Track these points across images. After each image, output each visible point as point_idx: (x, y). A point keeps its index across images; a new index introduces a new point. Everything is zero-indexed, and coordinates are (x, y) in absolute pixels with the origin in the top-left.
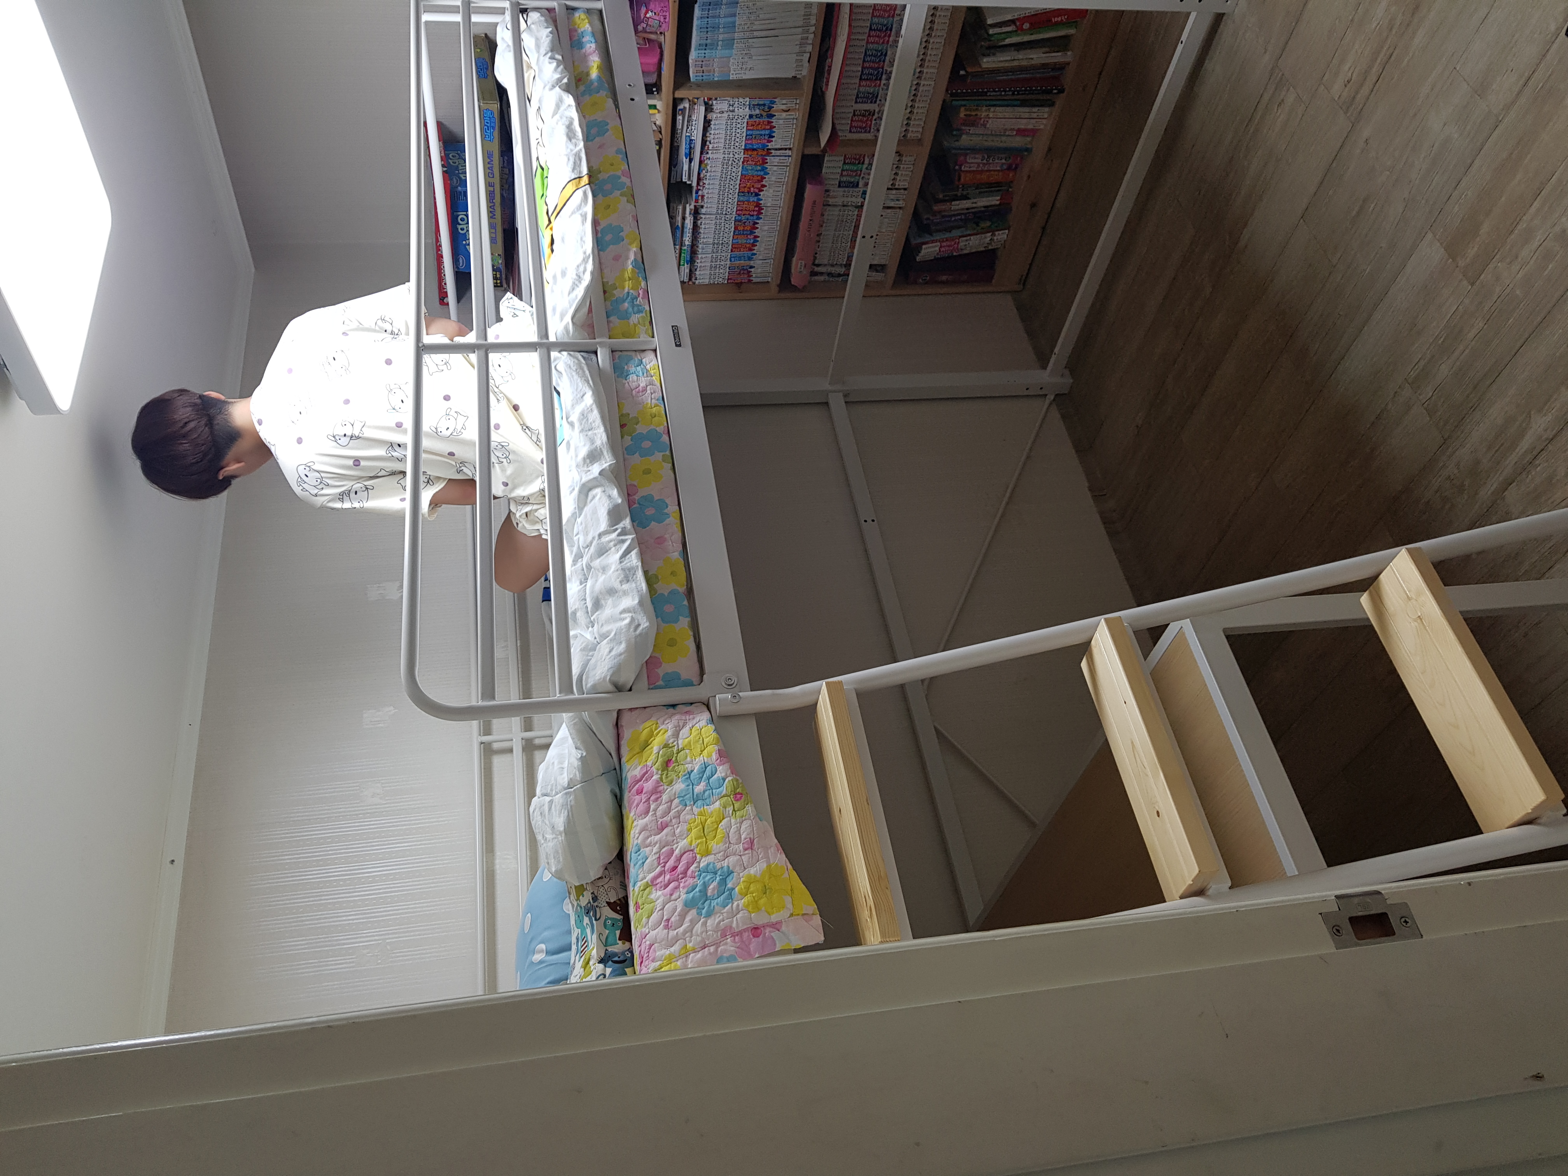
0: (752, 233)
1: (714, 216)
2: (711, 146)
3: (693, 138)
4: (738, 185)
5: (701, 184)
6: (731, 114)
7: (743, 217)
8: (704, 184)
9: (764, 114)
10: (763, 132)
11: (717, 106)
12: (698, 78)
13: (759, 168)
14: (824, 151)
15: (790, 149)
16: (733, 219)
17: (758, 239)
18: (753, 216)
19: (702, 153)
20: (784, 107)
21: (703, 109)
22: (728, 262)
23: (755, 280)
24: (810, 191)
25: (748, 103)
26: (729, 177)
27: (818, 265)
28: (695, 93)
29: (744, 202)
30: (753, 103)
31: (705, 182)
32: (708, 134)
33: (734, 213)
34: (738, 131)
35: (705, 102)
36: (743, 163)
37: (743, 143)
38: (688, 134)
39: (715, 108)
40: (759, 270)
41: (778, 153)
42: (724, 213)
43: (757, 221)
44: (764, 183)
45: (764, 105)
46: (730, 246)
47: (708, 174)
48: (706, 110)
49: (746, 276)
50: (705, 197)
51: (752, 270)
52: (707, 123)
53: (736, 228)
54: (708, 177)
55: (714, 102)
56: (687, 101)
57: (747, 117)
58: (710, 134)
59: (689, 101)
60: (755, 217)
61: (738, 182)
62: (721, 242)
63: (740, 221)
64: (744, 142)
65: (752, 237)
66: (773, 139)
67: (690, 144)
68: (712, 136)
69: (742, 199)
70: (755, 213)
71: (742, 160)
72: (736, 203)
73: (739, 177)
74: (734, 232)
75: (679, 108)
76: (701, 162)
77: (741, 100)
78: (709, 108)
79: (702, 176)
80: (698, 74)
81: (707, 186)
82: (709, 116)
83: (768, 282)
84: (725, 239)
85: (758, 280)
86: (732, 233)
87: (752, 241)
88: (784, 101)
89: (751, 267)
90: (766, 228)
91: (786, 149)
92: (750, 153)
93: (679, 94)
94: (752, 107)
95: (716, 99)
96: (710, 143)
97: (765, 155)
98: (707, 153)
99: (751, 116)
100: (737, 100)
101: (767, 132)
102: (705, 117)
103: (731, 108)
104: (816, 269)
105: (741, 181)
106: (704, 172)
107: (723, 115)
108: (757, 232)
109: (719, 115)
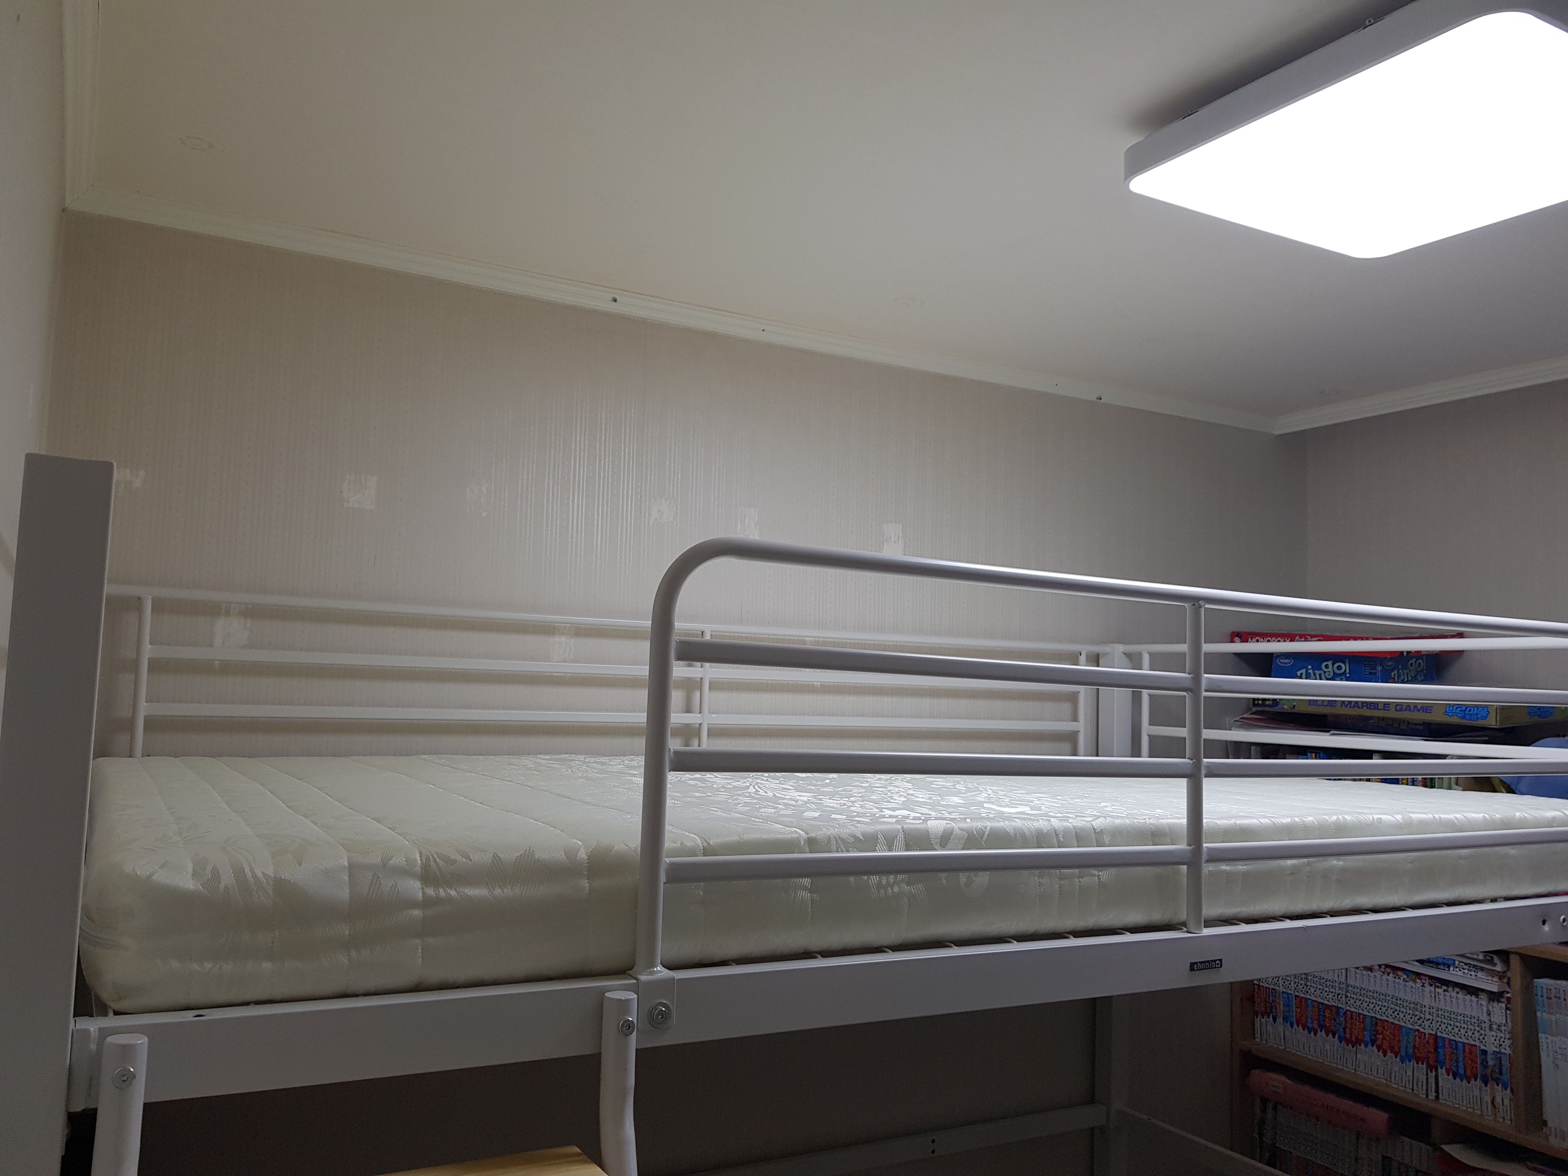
0: (1322, 1027)
1: (1343, 980)
2: (1440, 991)
3: (1452, 969)
4: (1385, 1018)
5: (1388, 970)
6: (1487, 1025)
7: (1342, 1019)
8: (1388, 974)
9: (1488, 1071)
10: (1461, 1065)
11: (1498, 1010)
12: (1539, 989)
13: (1411, 1051)
14: (1436, 1148)
15: (1437, 1097)
16: (1340, 1005)
17: (1312, 1034)
18: (1345, 1032)
19: (1431, 977)
20: (1498, 1099)
21: (1495, 989)
22: (1282, 989)
23: (1258, 1020)
24: (1378, 1117)
25: (1503, 1051)
26: (1398, 1008)
27: (1275, 1109)
28: (1517, 982)
29: (1363, 1023)
30: (1503, 1059)
31: (1391, 975)
32: (1457, 990)
33: (1348, 1008)
34: (1463, 1031)
35: (1503, 992)
36: (1418, 1031)
37: (1444, 1035)
38: (1457, 963)
39: (1495, 1004)
40: (1269, 1028)
41: (1432, 1081)
42: (1349, 994)
43: (1336, 1037)
44: (1389, 1054)
45: (1501, 1073)
46: (1303, 995)
47: (1401, 981)
48: (1492, 992)
49: (1263, 1009)
50: (1369, 972)
51: (1271, 1019)
52: (1474, 991)
53: (1328, 1006)
54: (1397, 980)
55: (1503, 1005)
56: (1505, 969)
57: (1483, 1047)
58: (1458, 993)
59: (1504, 972)
60: (1342, 1034)
61: (1391, 1020)
62: (1308, 983)
63: (1338, 1013)
64: (1446, 1036)
65: (1316, 1026)
66: (1451, 1077)
67: (1444, 964)
68: (1454, 994)
69: (1368, 1021)
70: (1348, 1036)
71: (1422, 1030)
72: (1361, 1011)
73: (1397, 1022)
74: (1322, 1004)
75: (1495, 957)
76: (1418, 975)
77: (1508, 1042)
78: (1494, 997)
79: (1399, 973)
80: (1545, 990)
81: (1385, 977)
82: (1483, 996)
83: (1255, 1038)
84: (1312, 990)
85: (1257, 1026)
86: (1321, 1001)
87: (1310, 1025)
88: (1507, 1102)
89: (1275, 1019)
90: (1328, 1047)
91: (1437, 1091)
92: (1431, 1041)
93: (1514, 960)
94: (1498, 1055)
95: (1507, 1009)
96: (1445, 991)
97: (1428, 1063)
98: (1431, 985)
99: (1484, 1052)
100: (1507, 1036)
101: (1461, 1071)
102: (1483, 990)
103: (1495, 1027)
104: (1270, 1105)
105: (1392, 1023)
106: (1405, 977)
107: (1485, 1014)
108: (1321, 1034)
109: (1485, 1009)
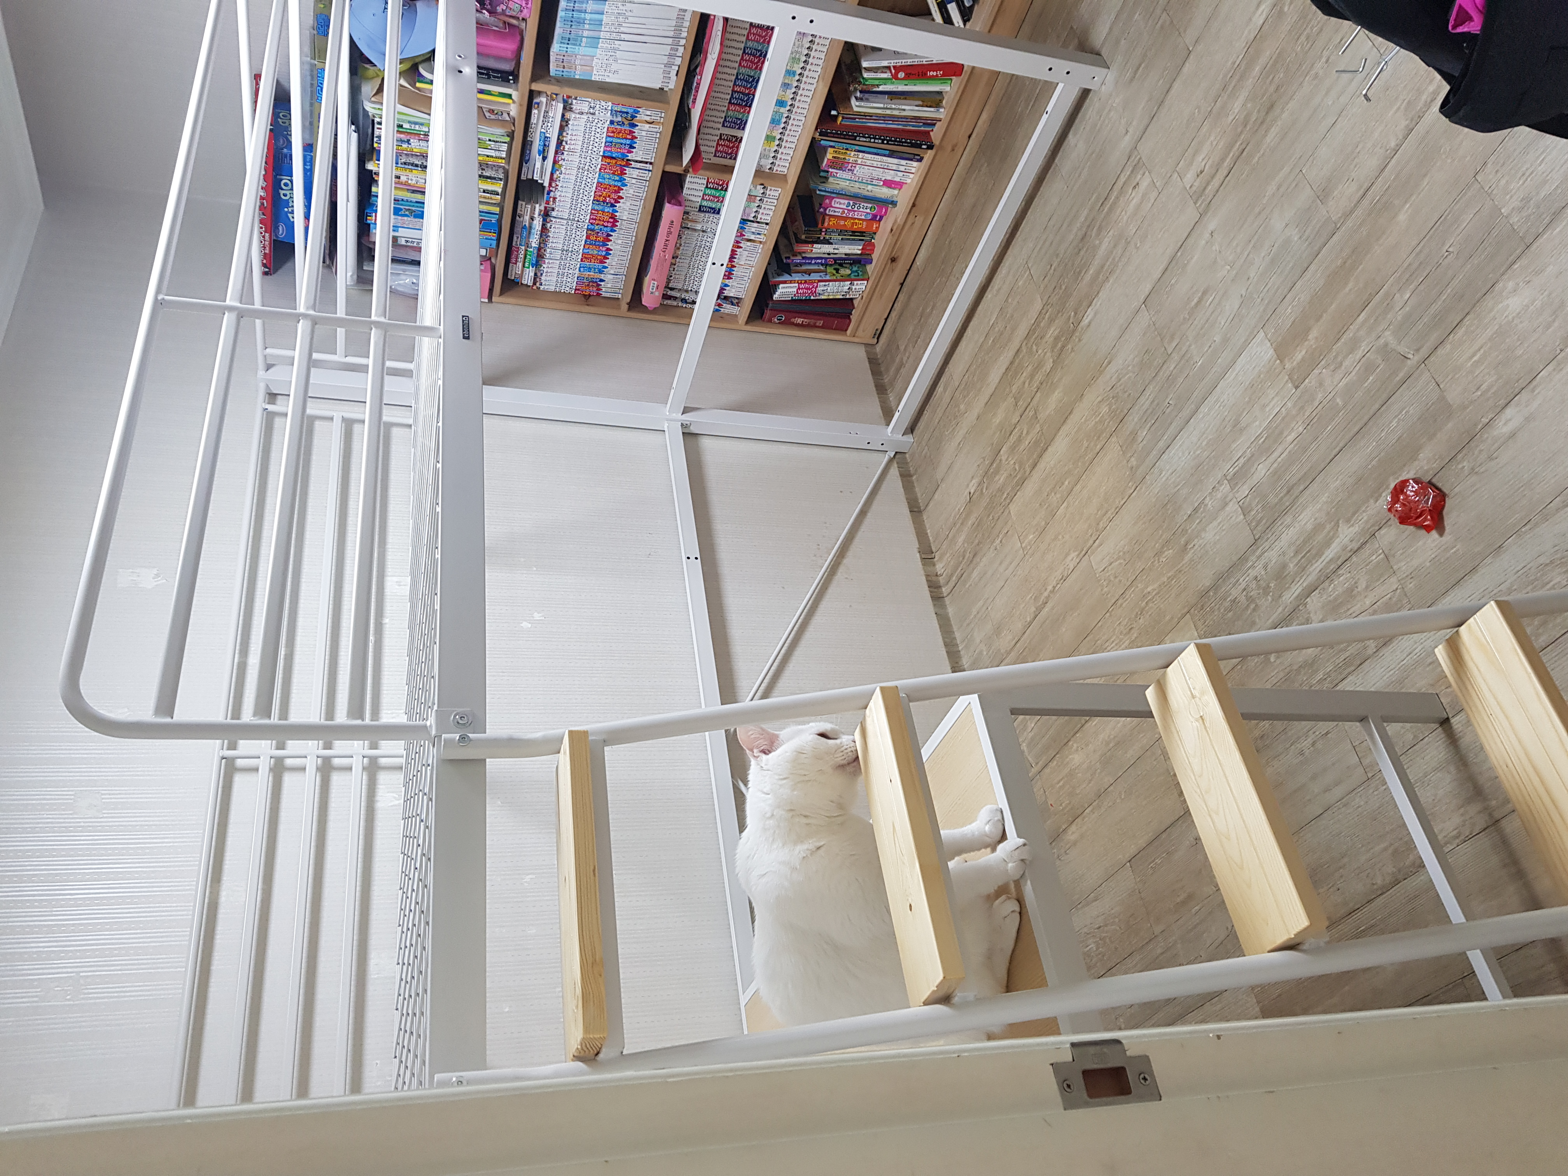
0: (605, 245)
1: (565, 222)
2: (567, 147)
3: (548, 135)
4: (593, 193)
5: (554, 185)
6: (591, 116)
7: (597, 227)
8: (557, 185)
9: (626, 122)
10: (624, 141)
11: (576, 105)
12: (557, 73)
13: (617, 178)
14: (686, 171)
15: (651, 163)
16: (586, 227)
17: (611, 252)
18: (607, 227)
19: (556, 153)
20: (648, 119)
21: (561, 106)
22: (577, 271)
23: (604, 295)
24: (670, 212)
25: (610, 108)
26: (584, 182)
27: (672, 289)
28: (555, 89)
29: (597, 211)
30: (616, 109)
31: (558, 183)
32: (565, 134)
33: (587, 221)
34: (598, 135)
35: (563, 99)
36: (600, 169)
37: (602, 150)
38: (543, 130)
39: (574, 107)
40: (609, 286)
41: (638, 165)
42: (576, 219)
43: (611, 233)
44: (620, 194)
45: (627, 113)
46: (580, 255)
47: (562, 176)
48: (564, 108)
49: (595, 289)
50: (557, 200)
51: (602, 283)
52: (564, 123)
53: (588, 237)
54: (561, 179)
55: (574, 101)
56: (545, 95)
57: (608, 122)
58: (567, 134)
59: (547, 96)
60: (609, 229)
61: (594, 188)
62: (570, 249)
63: (593, 230)
64: (602, 148)
65: (604, 249)
66: (634, 150)
67: (545, 141)
68: (569, 137)
69: (596, 208)
70: (609, 225)
71: (599, 167)
72: (589, 211)
73: (595, 185)
74: (586, 242)
75: (535, 101)
76: (555, 162)
77: (603, 103)
78: (567, 108)
79: (555, 176)
80: (558, 69)
81: (559, 188)
82: (568, 115)
83: (618, 299)
84: (575, 247)
85: (608, 295)
86: (583, 242)
87: (604, 253)
88: (648, 113)
89: (602, 280)
90: (620, 242)
91: (646, 163)
92: (608, 161)
93: (536, 87)
94: (614, 113)
95: (576, 99)
96: (567, 144)
97: (624, 166)
98: (563, 154)
99: (612, 122)
100: (598, 102)
101: (628, 142)
102: (563, 115)
103: (592, 111)
104: (670, 293)
105: (596, 188)
106: (558, 173)
107: (582, 116)
108: (610, 245)
109: (578, 116)
